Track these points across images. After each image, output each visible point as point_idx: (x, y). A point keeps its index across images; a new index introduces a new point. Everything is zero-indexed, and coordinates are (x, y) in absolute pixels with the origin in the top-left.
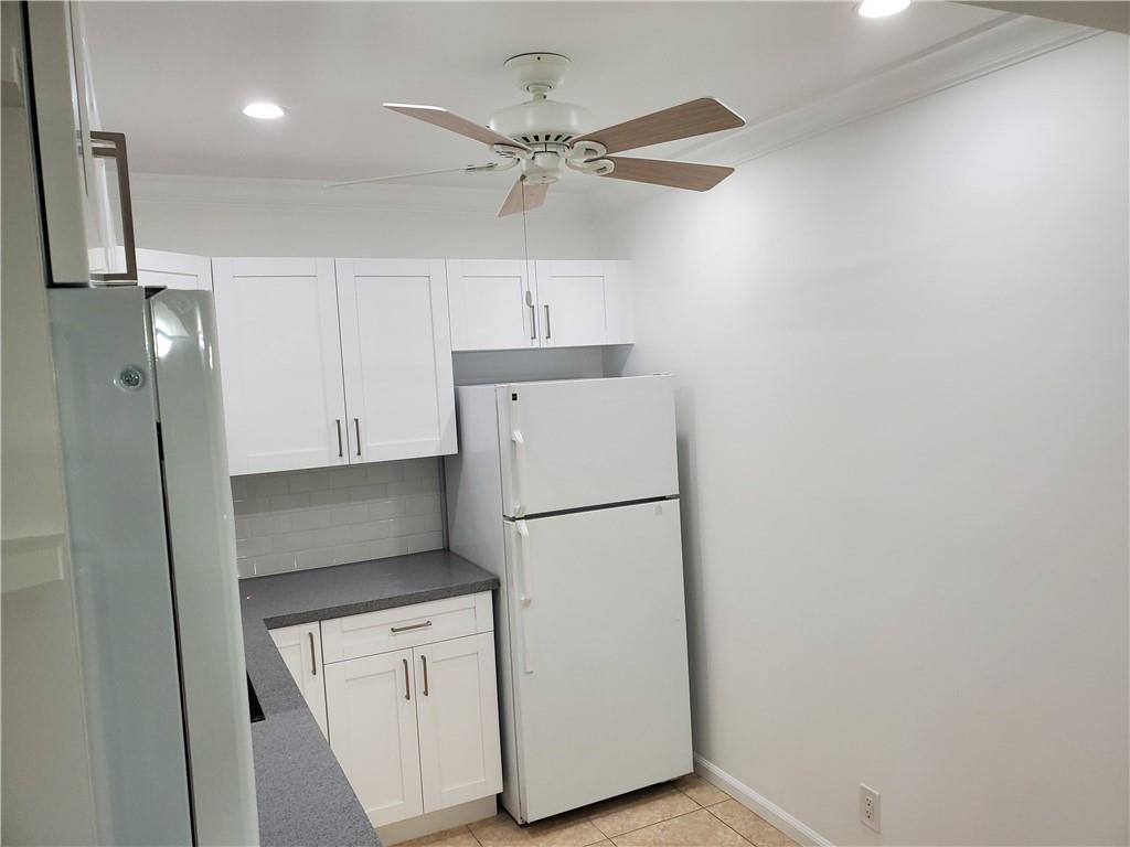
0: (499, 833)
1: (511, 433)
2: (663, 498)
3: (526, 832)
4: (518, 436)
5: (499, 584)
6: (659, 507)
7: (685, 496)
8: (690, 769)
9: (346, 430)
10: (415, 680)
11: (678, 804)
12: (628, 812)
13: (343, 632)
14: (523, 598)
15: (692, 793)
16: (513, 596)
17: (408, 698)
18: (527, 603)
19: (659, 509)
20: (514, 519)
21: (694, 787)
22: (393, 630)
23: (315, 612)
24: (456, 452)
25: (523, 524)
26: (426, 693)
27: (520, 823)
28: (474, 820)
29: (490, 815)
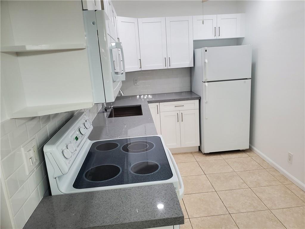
0: (198, 154)
1: (205, 61)
2: (247, 79)
3: (204, 155)
4: (206, 61)
5: (201, 98)
6: (245, 81)
7: (253, 79)
8: (248, 148)
9: (167, 60)
10: (180, 118)
11: (243, 155)
12: (230, 155)
13: (164, 106)
14: (205, 101)
15: (248, 153)
16: (203, 101)
17: (178, 121)
18: (206, 103)
19: (245, 82)
20: (204, 82)
21: (249, 152)
22: (175, 106)
23: (158, 101)
24: (193, 66)
25: (207, 84)
26: (182, 121)
27: (203, 153)
28: (193, 151)
29: (197, 151)
